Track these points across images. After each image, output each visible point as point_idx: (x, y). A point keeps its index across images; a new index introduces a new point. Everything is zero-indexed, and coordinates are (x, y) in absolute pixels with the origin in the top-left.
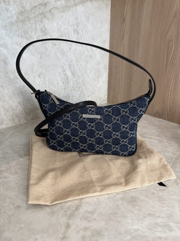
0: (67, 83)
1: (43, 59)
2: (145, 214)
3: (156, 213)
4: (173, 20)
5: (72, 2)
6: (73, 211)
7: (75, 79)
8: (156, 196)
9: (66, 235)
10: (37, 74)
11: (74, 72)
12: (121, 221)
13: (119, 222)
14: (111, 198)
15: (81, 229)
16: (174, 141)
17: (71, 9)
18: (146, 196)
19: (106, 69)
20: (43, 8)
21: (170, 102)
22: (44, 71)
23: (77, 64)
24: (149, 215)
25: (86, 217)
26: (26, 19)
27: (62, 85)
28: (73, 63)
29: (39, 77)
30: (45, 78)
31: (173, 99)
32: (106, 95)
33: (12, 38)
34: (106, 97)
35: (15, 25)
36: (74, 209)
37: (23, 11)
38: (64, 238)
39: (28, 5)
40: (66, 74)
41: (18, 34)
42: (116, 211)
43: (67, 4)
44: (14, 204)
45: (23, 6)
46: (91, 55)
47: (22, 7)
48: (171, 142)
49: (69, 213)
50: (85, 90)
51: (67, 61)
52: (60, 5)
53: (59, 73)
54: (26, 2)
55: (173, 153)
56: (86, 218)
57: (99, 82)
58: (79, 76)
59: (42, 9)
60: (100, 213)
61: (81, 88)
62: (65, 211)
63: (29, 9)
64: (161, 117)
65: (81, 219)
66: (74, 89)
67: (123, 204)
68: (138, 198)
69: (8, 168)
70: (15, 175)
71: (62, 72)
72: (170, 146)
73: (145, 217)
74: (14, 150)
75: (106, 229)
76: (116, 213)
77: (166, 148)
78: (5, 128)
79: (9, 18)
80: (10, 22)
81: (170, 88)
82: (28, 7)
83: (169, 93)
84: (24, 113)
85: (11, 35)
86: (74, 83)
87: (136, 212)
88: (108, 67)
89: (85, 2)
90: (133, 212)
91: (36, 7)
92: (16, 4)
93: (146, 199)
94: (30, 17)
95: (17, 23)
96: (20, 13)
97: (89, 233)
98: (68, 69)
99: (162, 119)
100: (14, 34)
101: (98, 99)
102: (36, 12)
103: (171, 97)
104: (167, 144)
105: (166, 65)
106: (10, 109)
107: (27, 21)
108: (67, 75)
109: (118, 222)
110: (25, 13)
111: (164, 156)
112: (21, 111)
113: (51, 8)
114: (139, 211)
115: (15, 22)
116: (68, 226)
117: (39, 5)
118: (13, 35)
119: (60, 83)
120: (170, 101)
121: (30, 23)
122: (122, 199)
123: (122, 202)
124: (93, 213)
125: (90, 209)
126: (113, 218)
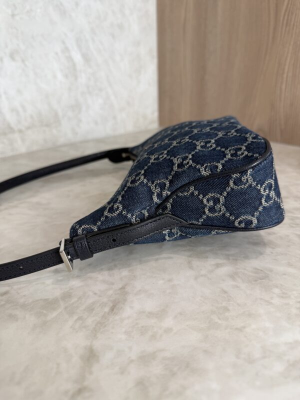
0: (73, 78)
1: (17, 18)
6: (104, 317)
7: (91, 71)
9: (86, 383)
10: (8, 51)
11: (88, 54)
13: (241, 330)
14: (202, 276)
15: (132, 361)
18: (290, 265)
21: (286, 105)
22: (23, 47)
23: (93, 39)
25: (142, 327)
27: (63, 80)
28: (85, 36)
30: (27, 63)
31: (290, 98)
34: (157, 114)
36: (107, 309)
38: (80, 391)
40: (70, 59)
42: (224, 304)
46: (122, 23)
49: (90, 321)
50: (113, 98)
51: (72, 31)
53: (57, 54)
56: (143, 331)
57: (139, 81)
58: (98, 66)
60: (181, 314)
61: (104, 92)
62: (80, 318)
65: (126, 333)
66: (89, 93)
67: (237, 287)
68: (271, 271)
71: (63, 52)
75: (205, 351)
76: (226, 309)
86: (89, 78)
87: (276, 301)
90: (269, 303)
93: (291, 270)
97: (156, 369)
103: (287, 94)
108: (72, 60)
109: (237, 329)
114: (282, 297)
116: (91, 357)
119: (60, 76)
120: (286, 103)
122: (233, 276)
123: (234, 283)
124: (160, 314)
125: (150, 305)
126: (220, 322)
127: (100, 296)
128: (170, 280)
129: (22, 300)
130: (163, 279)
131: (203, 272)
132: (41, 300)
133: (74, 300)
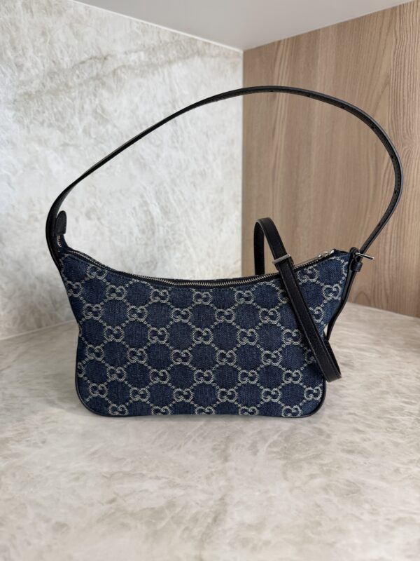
0: (151, 232)
2: (388, 519)
3: (415, 516)
4: (382, 92)
5: (162, 56)
6: (208, 527)
7: (169, 223)
8: (407, 475)
10: (84, 210)
11: (167, 207)
12: (335, 543)
13: (332, 545)
14: (296, 488)
16: (414, 352)
17: (160, 70)
18: (382, 478)
19: (238, 203)
20: (99, 65)
21: (391, 267)
22: (99, 204)
23: (173, 190)
24: (400, 521)
25: (244, 539)
26: (61, 88)
27: (140, 235)
28: (165, 188)
29: (88, 216)
30: (102, 221)
31: (396, 261)
32: (237, 261)
33: (28, 127)
34: (239, 263)
35: (35, 100)
36: (210, 520)
37: (56, 70)
39: (67, 59)
40: (148, 213)
41: (41, 120)
42: (317, 518)
43: (150, 59)
44: (48, 521)
45: (54, 59)
46: (204, 170)
47: (54, 62)
48: (408, 354)
49: (197, 531)
50: (191, 250)
51: (152, 183)
52: (137, 60)
54: (61, 52)
55: (417, 378)
56: (245, 542)
57: (221, 230)
58: (178, 217)
59: (97, 69)
60: (277, 527)
61: (182, 245)
62: (187, 529)
63: (67, 65)
64: (372, 304)
65: (230, 544)
66: (166, 247)
67: (330, 500)
68: (363, 484)
69: (22, 433)
70: (40, 447)
71: (141, 206)
72: (408, 363)
73: (392, 528)
74: (31, 390)
76: (319, 524)
77: (400, 368)
78: (5, 340)
79: (23, 83)
80: (26, 94)
81: (388, 236)
82: (66, 62)
83: (387, 248)
84: (50, 303)
85: (26, 121)
86: (167, 232)
87: (366, 517)
88: (240, 199)
89: (188, 58)
90: (359, 519)
91: (83, 62)
92: (40, 54)
93: (383, 484)
94: (71, 84)
95: (41, 95)
96: (48, 74)
98: (154, 201)
99: (375, 307)
100: (34, 119)
101: (222, 270)
102: (83, 73)
103: (391, 256)
104: (398, 359)
105: (375, 185)
106: (17, 294)
107: (63, 93)
108: (150, 214)
109: (329, 544)
110: (58, 75)
111: (400, 384)
112: (43, 298)
113: (116, 66)
114: (372, 513)
115: (36, 92)
117: (91, 59)
118: (31, 122)
119: (136, 231)
120: (391, 265)
121: (69, 97)
122: (325, 489)
123: (327, 497)
124: (259, 526)
125: (249, 517)
126: (313, 536)
127: (202, 506)
128: (266, 492)
129: (130, 509)
130: (259, 491)
131: (298, 484)
132: (147, 508)
133: (178, 510)
